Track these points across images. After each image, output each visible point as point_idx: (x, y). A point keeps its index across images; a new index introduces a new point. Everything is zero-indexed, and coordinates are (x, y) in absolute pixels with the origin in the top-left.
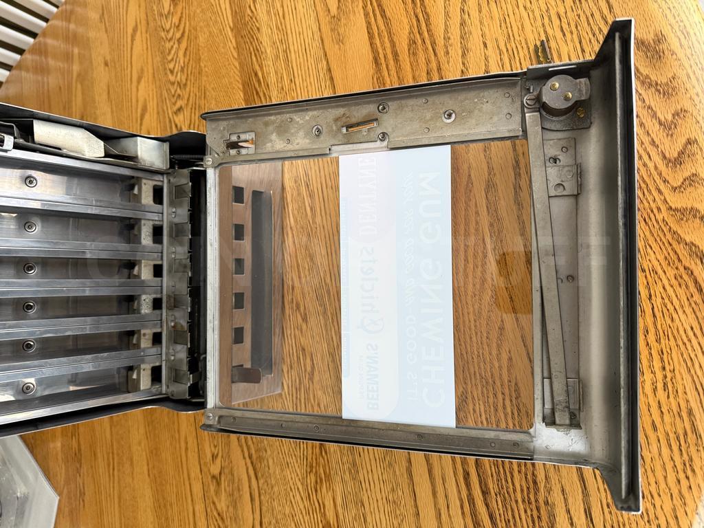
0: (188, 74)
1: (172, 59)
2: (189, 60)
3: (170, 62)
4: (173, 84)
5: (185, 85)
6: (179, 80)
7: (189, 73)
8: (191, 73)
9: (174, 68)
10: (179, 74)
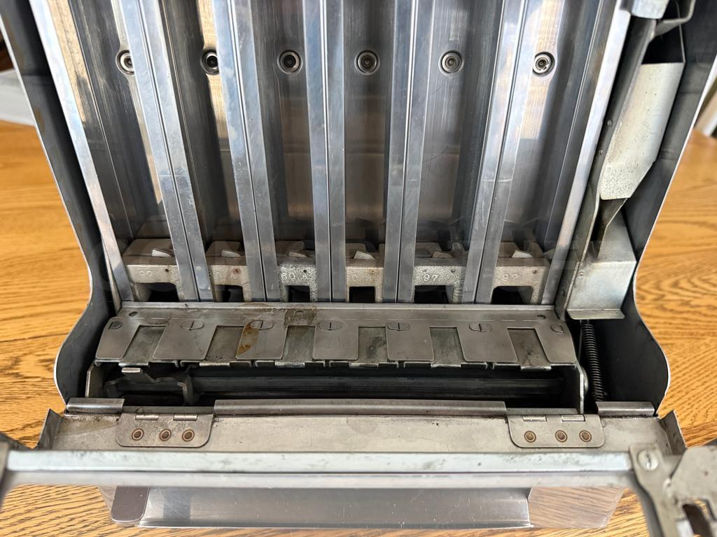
0: (682, 312)
1: (696, 286)
2: (705, 315)
3: (689, 281)
4: (658, 287)
5: (663, 309)
6: (666, 298)
7: (685, 315)
8: (686, 319)
9: (682, 288)
10: (675, 297)
